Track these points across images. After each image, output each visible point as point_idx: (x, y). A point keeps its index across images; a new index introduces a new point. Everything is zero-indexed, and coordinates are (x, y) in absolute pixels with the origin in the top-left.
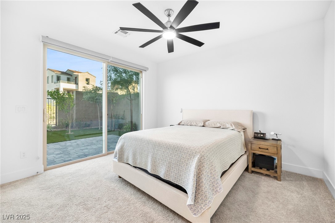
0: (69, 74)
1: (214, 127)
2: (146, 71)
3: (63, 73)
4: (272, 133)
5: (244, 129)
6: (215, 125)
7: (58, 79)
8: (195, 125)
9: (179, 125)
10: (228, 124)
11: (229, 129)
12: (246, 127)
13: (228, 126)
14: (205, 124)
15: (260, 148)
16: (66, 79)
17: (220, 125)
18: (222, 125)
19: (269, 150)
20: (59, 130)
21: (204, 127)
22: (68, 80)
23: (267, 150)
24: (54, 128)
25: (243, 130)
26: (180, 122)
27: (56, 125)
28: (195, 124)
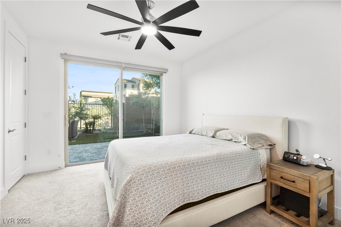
0: (134, 82)
1: (224, 139)
2: (166, 73)
3: (129, 81)
4: (317, 156)
5: (271, 145)
6: (226, 136)
7: (125, 86)
8: (206, 135)
9: (190, 133)
10: (241, 136)
11: (241, 143)
12: (275, 143)
13: (241, 139)
14: (216, 134)
15: (282, 177)
16: (131, 86)
17: (232, 138)
18: (233, 137)
19: (297, 184)
20: (113, 131)
21: (213, 138)
22: (133, 87)
23: (294, 183)
24: (109, 129)
25: (269, 147)
26: (192, 131)
27: (111, 127)
28: (206, 133)
